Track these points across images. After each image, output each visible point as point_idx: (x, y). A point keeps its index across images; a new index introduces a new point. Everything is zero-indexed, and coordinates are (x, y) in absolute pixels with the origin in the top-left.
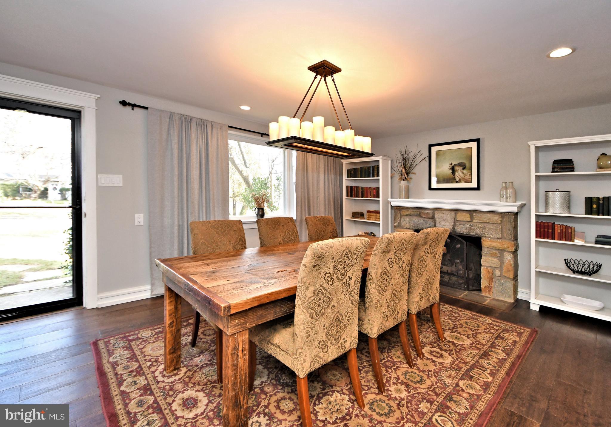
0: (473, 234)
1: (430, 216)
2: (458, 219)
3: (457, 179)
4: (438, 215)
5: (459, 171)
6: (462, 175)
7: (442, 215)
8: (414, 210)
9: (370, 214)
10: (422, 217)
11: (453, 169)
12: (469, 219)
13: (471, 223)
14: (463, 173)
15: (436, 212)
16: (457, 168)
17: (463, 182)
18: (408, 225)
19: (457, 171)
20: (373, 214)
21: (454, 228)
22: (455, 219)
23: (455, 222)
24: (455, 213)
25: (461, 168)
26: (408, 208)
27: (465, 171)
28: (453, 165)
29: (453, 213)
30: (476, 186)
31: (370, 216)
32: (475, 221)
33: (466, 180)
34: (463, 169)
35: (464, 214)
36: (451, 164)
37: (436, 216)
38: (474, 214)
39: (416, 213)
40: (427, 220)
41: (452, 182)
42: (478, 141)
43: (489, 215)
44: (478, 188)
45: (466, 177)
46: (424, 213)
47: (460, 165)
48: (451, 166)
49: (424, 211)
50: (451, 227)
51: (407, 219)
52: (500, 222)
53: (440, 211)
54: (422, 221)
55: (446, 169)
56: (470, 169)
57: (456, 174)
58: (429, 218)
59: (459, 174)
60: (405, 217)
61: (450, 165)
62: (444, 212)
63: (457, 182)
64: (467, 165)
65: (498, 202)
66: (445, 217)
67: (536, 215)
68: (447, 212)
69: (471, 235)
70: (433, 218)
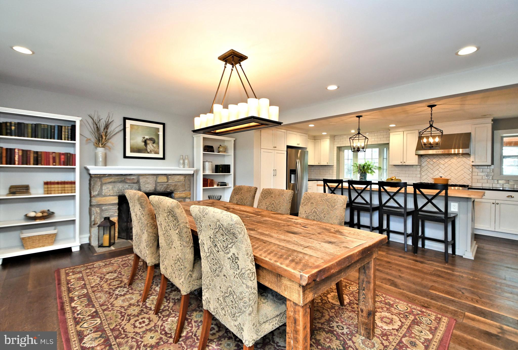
0: (169, 190)
1: (136, 181)
2: (159, 181)
3: (149, 151)
4: (142, 180)
5: (150, 144)
6: (152, 148)
7: (146, 179)
8: (118, 177)
9: (49, 186)
10: (127, 183)
11: (145, 142)
12: (166, 181)
13: (167, 183)
14: (153, 146)
15: (141, 177)
16: (148, 142)
17: (153, 153)
18: (111, 192)
19: (149, 144)
20: (56, 186)
21: (155, 189)
22: (156, 181)
23: (156, 183)
24: (157, 177)
25: (152, 142)
26: (110, 175)
27: (154, 145)
28: (145, 139)
29: (155, 177)
30: (162, 157)
31: (49, 189)
32: (169, 181)
33: (155, 152)
34: (154, 143)
35: (163, 177)
36: (144, 138)
37: (141, 181)
38: (170, 177)
39: (120, 180)
40: (133, 184)
41: (144, 153)
42: (164, 124)
43: (178, 177)
44: (164, 158)
45: (155, 150)
46: (129, 179)
47: (151, 139)
48: (144, 140)
49: (129, 177)
50: (153, 188)
51: (110, 186)
52: (184, 180)
53: (144, 176)
54: (127, 186)
55: (139, 141)
56: (158, 144)
57: (148, 146)
58: (134, 183)
59: (150, 146)
60: (107, 184)
61: (142, 139)
62: (147, 177)
63: (148, 153)
64: (156, 140)
65: (178, 168)
66: (149, 181)
67: (203, 175)
68: (151, 177)
69: (167, 191)
70: (138, 182)
